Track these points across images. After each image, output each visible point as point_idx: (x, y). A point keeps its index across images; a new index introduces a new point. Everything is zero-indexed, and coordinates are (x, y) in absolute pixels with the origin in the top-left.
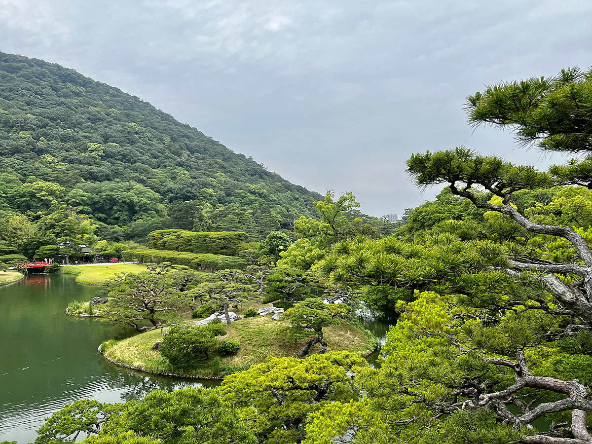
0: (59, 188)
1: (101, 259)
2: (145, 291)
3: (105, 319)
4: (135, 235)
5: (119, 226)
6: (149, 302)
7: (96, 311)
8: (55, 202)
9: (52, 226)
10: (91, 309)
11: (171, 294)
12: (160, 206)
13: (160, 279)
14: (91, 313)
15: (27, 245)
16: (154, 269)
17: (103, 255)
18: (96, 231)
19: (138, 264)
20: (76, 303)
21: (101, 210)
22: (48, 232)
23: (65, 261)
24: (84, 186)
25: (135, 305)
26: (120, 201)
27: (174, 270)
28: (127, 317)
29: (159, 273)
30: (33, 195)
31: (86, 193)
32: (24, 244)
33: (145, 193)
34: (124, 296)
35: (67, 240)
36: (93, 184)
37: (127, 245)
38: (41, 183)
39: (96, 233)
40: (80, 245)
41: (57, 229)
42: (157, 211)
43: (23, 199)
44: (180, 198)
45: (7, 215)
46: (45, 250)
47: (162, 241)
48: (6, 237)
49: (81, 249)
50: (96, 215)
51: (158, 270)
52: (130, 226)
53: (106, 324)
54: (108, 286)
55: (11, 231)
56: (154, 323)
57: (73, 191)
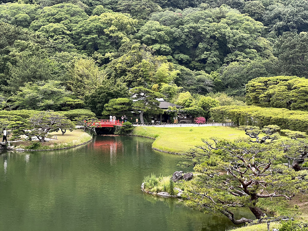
0: (131, 20)
1: (183, 119)
2: (243, 166)
3: (190, 202)
4: (228, 85)
5: (207, 72)
6: (250, 183)
7: (178, 190)
8: (126, 39)
9: (123, 72)
10: (172, 187)
11: (281, 173)
12: (263, 42)
13: (264, 149)
14: (172, 192)
15: (95, 97)
16: (255, 135)
17: (186, 113)
18: (177, 78)
19: (232, 127)
20: (153, 177)
21: (182, 49)
22: (119, 81)
23: (139, 120)
24: (161, 16)
25: (229, 185)
26: (208, 36)
27: (283, 138)
28: (219, 201)
29: (262, 142)
30: (100, 31)
31: (163, 27)
32: (92, 96)
33: (241, 22)
34: (215, 172)
35: (140, 91)
36: (172, 14)
37: (216, 99)
38: (110, 14)
39: (177, 82)
40: (156, 97)
41: (129, 76)
42: (258, 49)
43: (89, 37)
44: (293, 28)
45: (72, 59)
46: (116, 104)
47: (266, 93)
48: (72, 87)
49: (158, 104)
50: (176, 56)
51: (261, 136)
52: (221, 72)
53: (192, 209)
54: (194, 156)
55: (77, 79)
56: (257, 214)
57: (148, 23)
